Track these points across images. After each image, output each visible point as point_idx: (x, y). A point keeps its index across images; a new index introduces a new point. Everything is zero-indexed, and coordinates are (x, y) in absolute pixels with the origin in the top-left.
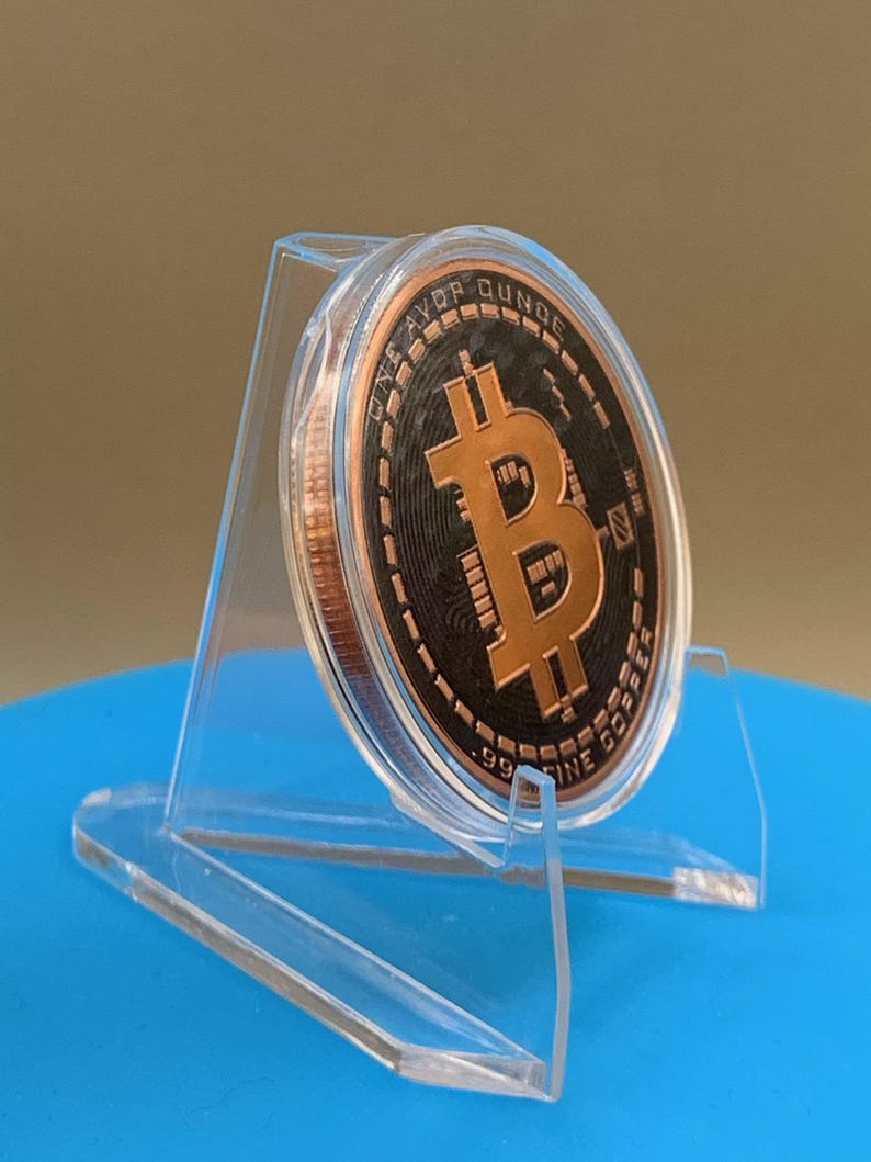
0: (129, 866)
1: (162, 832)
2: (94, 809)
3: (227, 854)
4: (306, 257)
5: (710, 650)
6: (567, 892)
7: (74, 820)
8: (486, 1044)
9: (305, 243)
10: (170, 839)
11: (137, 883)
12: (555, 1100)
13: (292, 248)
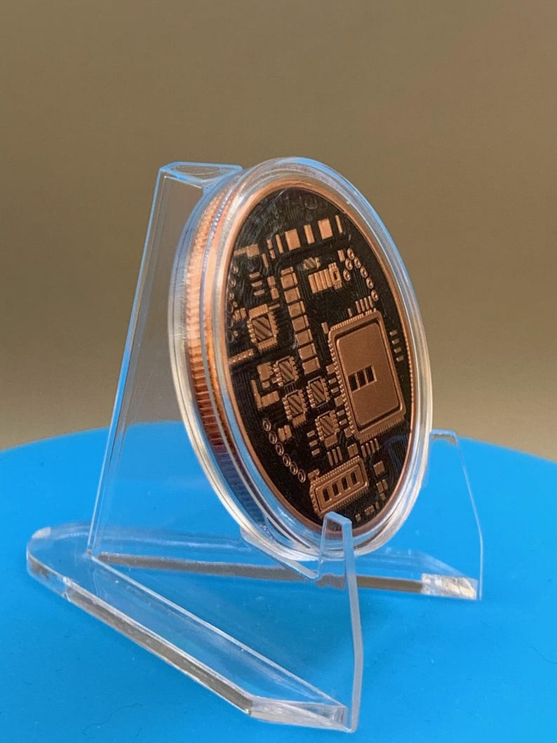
0: (65, 579)
1: (85, 556)
2: (40, 541)
3: (130, 570)
4: (180, 178)
5: (446, 433)
6: (359, 592)
7: (27, 549)
8: (306, 694)
9: (180, 169)
10: (91, 561)
11: (70, 589)
12: (354, 731)
13: (171, 172)
